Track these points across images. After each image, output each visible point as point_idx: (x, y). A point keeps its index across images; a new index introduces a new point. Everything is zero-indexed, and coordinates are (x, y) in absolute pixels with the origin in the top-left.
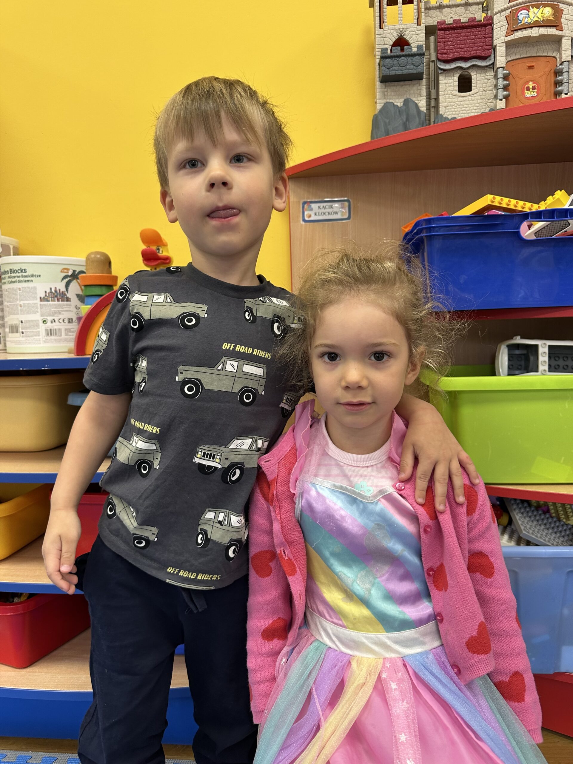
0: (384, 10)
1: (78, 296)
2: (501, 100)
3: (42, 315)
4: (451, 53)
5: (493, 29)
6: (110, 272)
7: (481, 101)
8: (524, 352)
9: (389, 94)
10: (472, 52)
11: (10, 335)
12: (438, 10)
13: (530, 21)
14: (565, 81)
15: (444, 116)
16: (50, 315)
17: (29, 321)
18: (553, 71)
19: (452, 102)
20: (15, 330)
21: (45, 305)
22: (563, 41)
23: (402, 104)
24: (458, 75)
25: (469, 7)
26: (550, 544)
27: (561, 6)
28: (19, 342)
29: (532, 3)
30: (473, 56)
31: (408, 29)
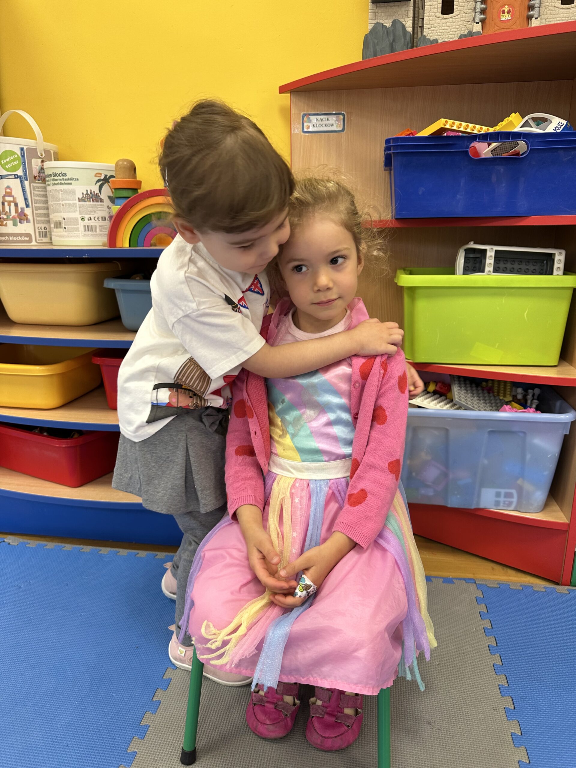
1: (109, 197)
2: (478, 23)
3: (80, 214)
6: (135, 177)
7: (461, 23)
8: (478, 255)
9: (379, 14)
11: (55, 230)
14: (537, 5)
15: (427, 37)
16: (87, 214)
17: (70, 218)
19: (435, 23)
20: (59, 226)
21: (83, 204)
23: (390, 25)
28: (62, 236)
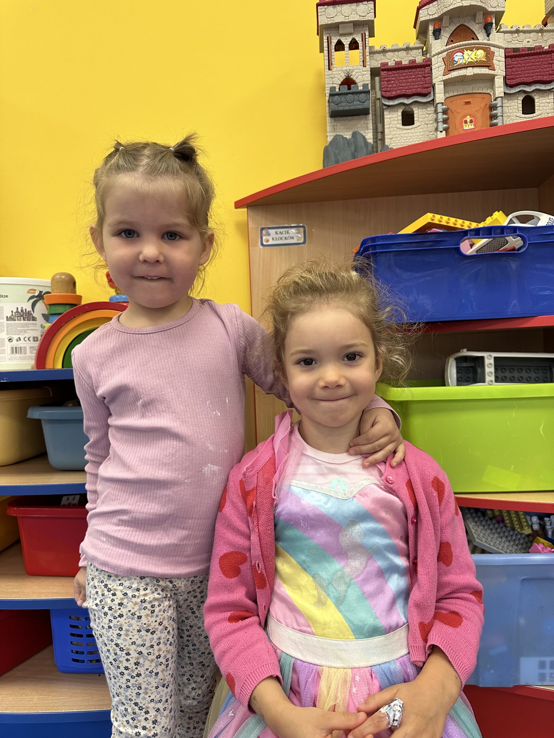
0: (333, 54)
1: (44, 315)
2: (441, 132)
3: (7, 334)
4: (393, 91)
5: (431, 70)
6: (75, 292)
7: (423, 133)
8: (472, 364)
9: (338, 128)
10: (414, 90)
12: (382, 54)
13: (464, 62)
14: (499, 114)
15: (390, 147)
16: (16, 334)
18: (488, 106)
19: (397, 134)
21: (11, 324)
22: (496, 79)
23: (351, 136)
24: (401, 111)
25: (410, 51)
26: (503, 552)
27: (492, 49)
29: (466, 47)
30: (415, 93)
31: (355, 71)
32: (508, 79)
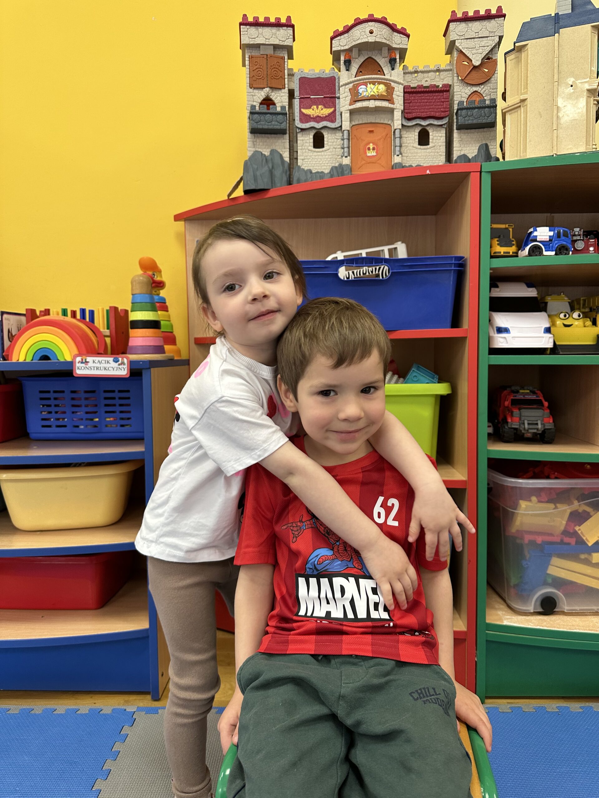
2: (346, 157)
9: (257, 144)
13: (367, 94)
14: (397, 144)
15: (302, 167)
18: (388, 136)
19: (308, 156)
22: (395, 113)
23: (269, 153)
24: (313, 134)
27: (392, 84)
29: (370, 80)
32: (406, 113)
